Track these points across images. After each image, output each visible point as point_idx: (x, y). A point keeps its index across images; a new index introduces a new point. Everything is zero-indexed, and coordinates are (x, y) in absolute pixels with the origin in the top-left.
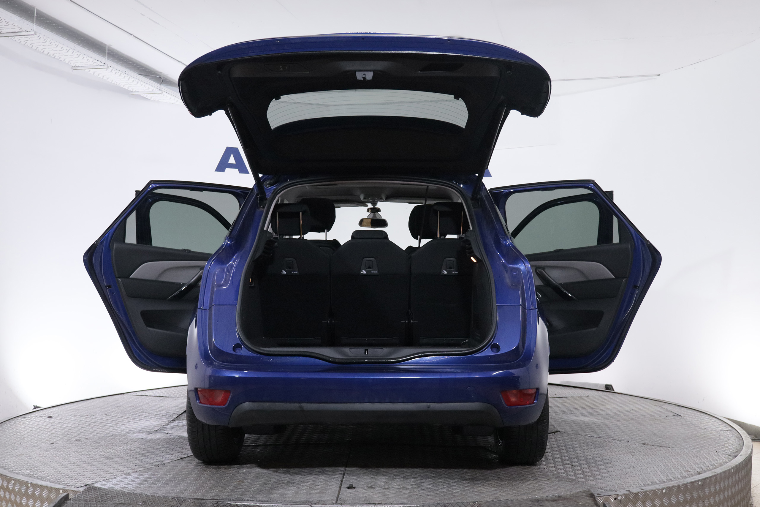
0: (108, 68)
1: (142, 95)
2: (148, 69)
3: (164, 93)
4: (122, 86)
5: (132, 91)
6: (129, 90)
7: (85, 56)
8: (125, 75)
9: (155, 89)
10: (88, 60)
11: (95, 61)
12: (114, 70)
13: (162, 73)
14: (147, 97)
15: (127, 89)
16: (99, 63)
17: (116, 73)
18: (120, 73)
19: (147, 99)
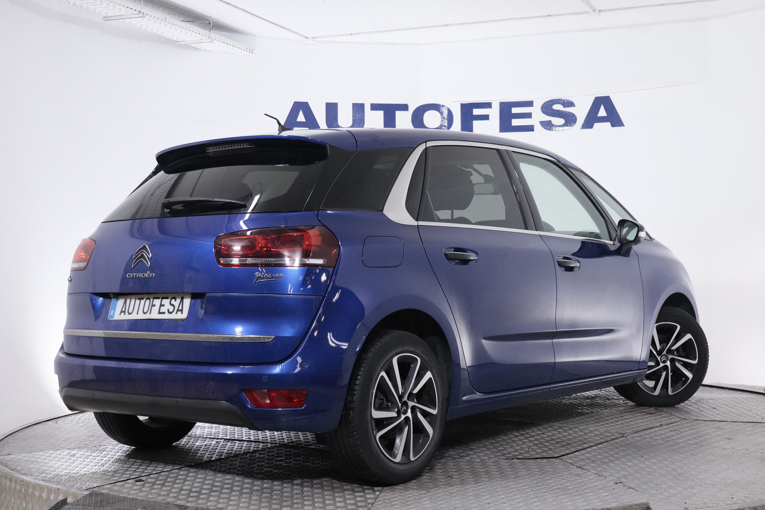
0: (144, 16)
1: (190, 45)
2: (195, 14)
3: (214, 41)
4: (165, 36)
5: (177, 41)
6: (174, 39)
7: (116, 5)
8: (166, 23)
9: (203, 37)
10: (120, 9)
11: (128, 10)
12: (151, 18)
13: (211, 17)
14: (196, 47)
15: (171, 38)
16: (133, 11)
17: (155, 22)
18: (159, 21)
19: (197, 49)
